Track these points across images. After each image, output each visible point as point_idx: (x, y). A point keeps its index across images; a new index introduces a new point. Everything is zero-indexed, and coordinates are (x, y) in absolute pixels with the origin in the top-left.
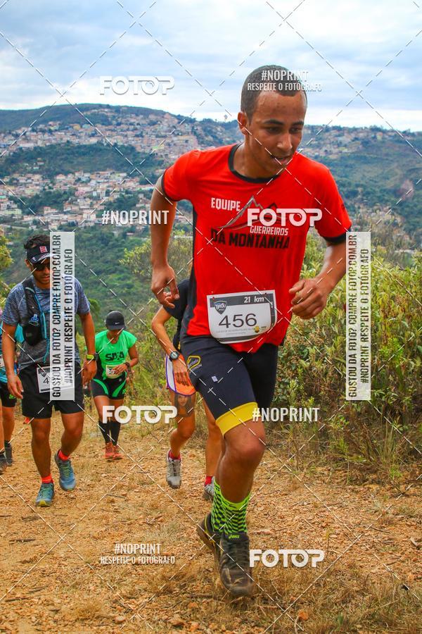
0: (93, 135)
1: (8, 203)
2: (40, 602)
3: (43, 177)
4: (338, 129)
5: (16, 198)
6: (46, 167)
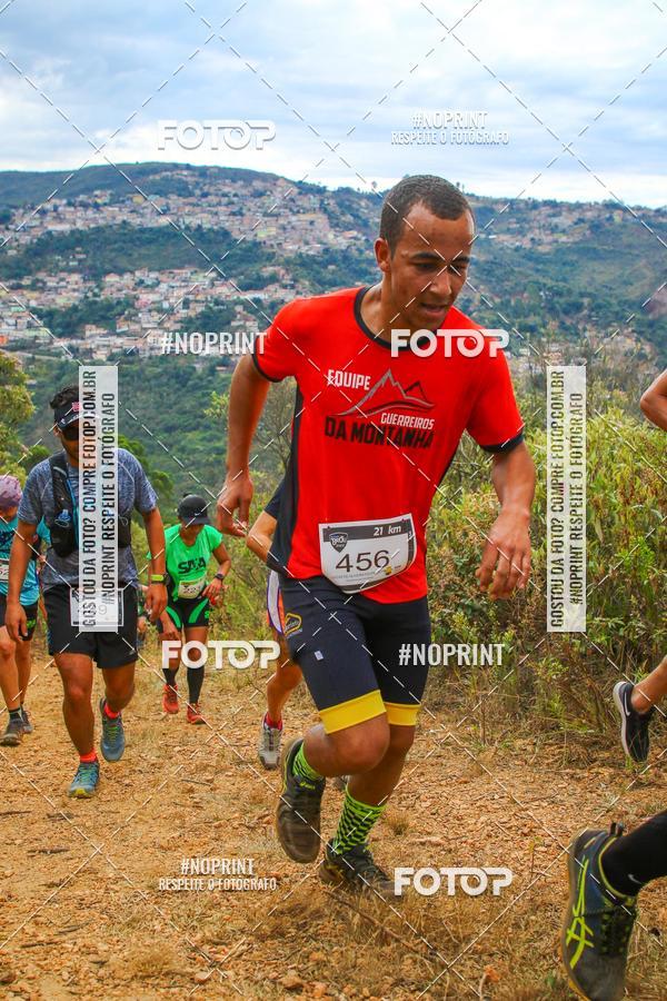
0: (165, 213)
1: (30, 319)
2: (76, 949)
3: (84, 278)
4: (552, 204)
5: (41, 310)
6: (90, 262)
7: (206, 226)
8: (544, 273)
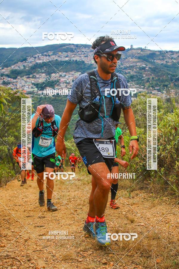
0: (67, 57)
1: (32, 86)
2: (47, 252)
3: (46, 75)
4: (171, 52)
5: (35, 83)
6: (47, 70)
7: (78, 60)
8: (169, 70)
